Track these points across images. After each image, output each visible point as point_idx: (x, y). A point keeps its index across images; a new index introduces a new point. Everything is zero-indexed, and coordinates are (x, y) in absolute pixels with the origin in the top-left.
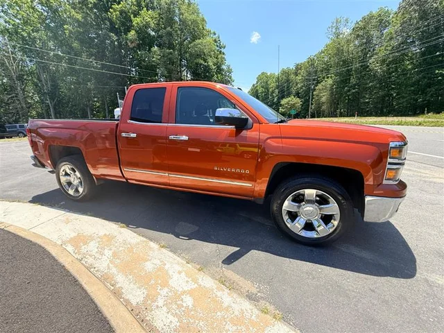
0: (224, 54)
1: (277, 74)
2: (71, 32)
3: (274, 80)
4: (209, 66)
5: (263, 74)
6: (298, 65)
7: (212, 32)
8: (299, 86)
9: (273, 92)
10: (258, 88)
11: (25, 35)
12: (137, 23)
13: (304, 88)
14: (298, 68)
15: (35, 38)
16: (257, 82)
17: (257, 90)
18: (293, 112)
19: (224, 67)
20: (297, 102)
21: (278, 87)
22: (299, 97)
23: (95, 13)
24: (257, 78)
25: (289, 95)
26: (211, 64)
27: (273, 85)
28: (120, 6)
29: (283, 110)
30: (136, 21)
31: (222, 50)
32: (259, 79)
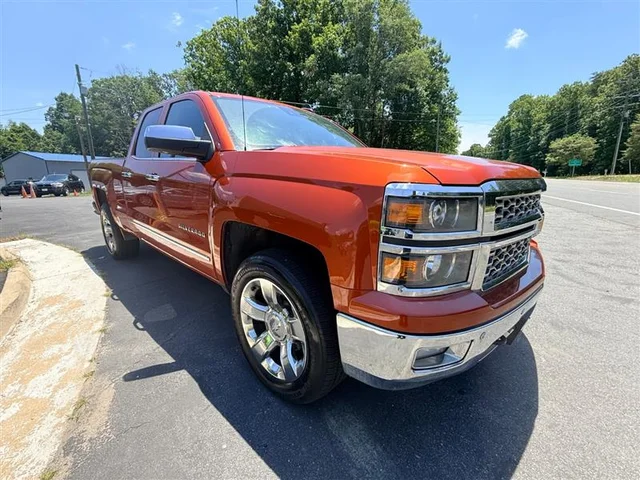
0: (446, 71)
1: (551, 96)
2: (245, 67)
3: (544, 107)
4: (416, 91)
5: (523, 98)
6: (600, 75)
7: (430, 39)
8: (598, 114)
9: (539, 128)
10: (510, 123)
11: (207, 77)
12: (318, 44)
13: (608, 118)
14: (600, 80)
15: (215, 79)
16: (510, 113)
17: (509, 127)
18: (575, 163)
19: (444, 92)
20: (586, 143)
21: (549, 119)
22: (593, 135)
23: (275, 40)
24: (511, 106)
25: (572, 131)
26: (420, 89)
27: (539, 115)
28: (301, 24)
29: (553, 160)
30: (317, 42)
31: (444, 66)
32: (513, 107)
